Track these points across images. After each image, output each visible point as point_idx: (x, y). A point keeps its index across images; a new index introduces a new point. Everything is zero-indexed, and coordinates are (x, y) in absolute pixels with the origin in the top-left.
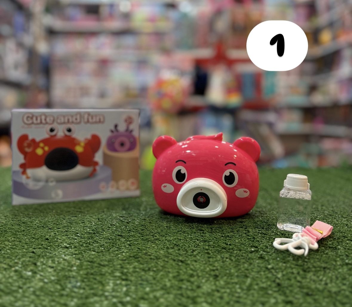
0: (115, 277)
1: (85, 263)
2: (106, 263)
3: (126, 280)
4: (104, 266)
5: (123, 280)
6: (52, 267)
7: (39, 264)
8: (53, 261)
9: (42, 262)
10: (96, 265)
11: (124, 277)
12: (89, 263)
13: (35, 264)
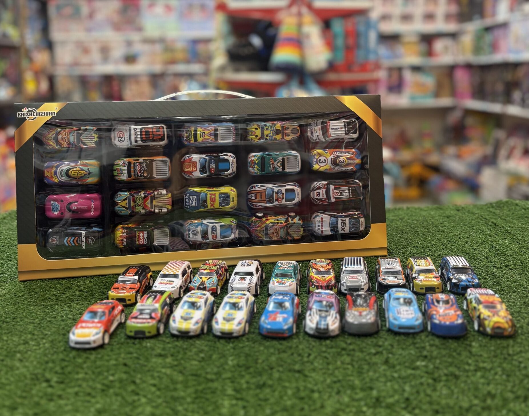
0: (229, 396)
1: (190, 378)
2: (213, 377)
3: (242, 399)
4: (212, 381)
5: (237, 399)
6: (154, 385)
7: (138, 381)
8: (153, 377)
9: (141, 379)
10: (201, 380)
11: (239, 396)
12: (194, 378)
13: (134, 382)
